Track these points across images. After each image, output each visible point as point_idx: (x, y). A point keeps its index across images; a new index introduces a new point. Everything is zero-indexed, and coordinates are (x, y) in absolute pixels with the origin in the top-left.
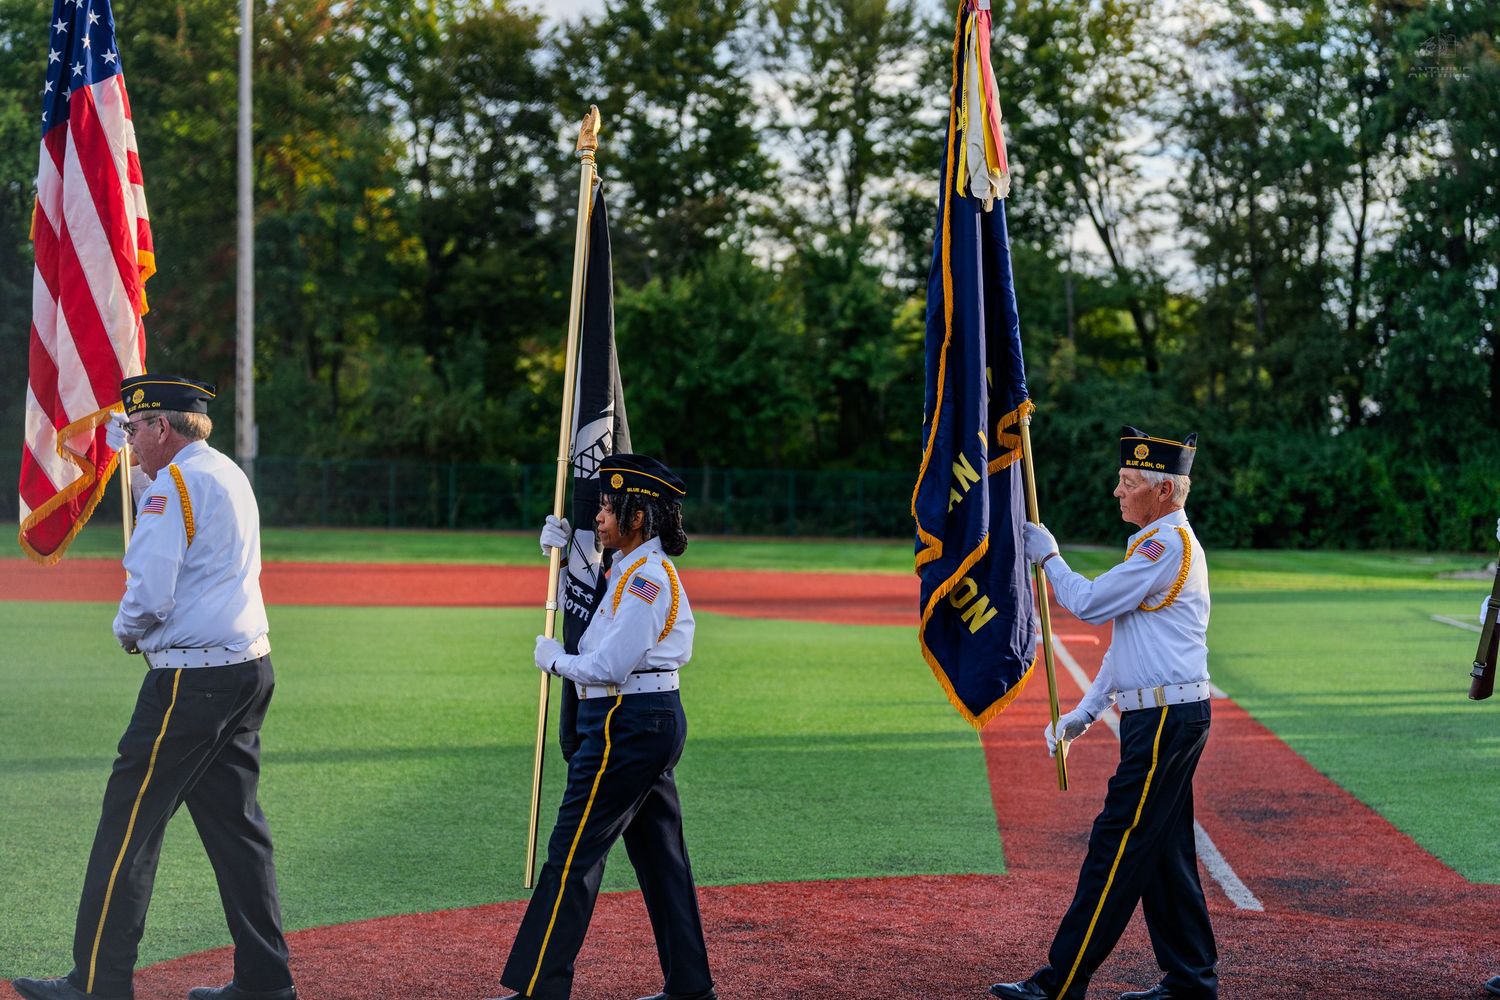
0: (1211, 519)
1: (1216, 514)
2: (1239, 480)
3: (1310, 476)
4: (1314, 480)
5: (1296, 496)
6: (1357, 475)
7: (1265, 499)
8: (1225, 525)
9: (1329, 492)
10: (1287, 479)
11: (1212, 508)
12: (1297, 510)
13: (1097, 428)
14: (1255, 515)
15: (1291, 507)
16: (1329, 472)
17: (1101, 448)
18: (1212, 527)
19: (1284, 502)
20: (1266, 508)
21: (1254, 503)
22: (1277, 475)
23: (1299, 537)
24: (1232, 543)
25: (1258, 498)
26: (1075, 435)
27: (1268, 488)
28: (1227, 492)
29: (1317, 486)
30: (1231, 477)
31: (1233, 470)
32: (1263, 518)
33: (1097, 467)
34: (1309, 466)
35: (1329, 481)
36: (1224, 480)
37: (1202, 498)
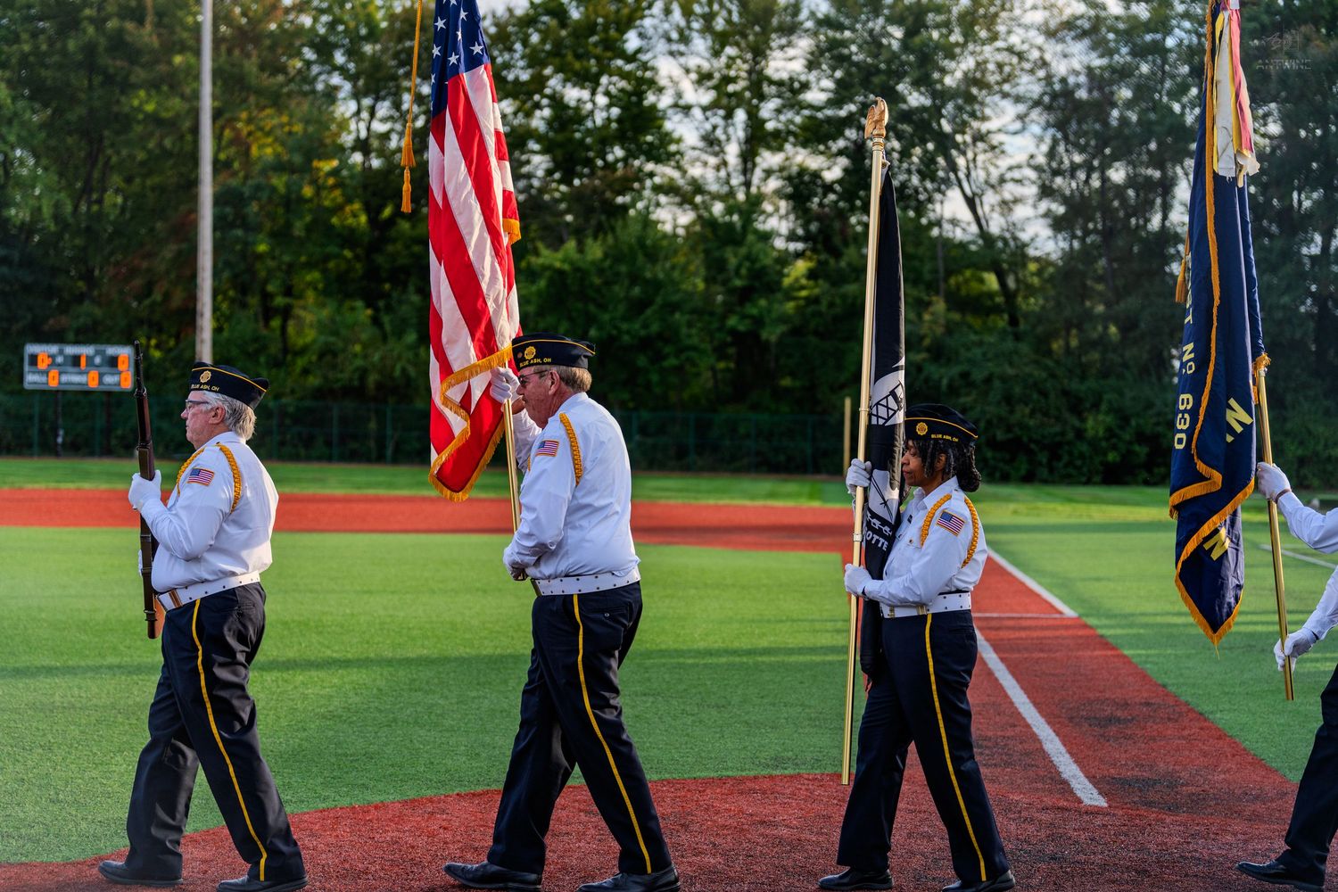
0: (1066, 458)
1: (1070, 453)
2: (1090, 423)
3: (1154, 420)
4: (1158, 424)
5: (1141, 437)
7: (1114, 440)
8: (1079, 463)
10: (1133, 423)
11: (1066, 448)
12: (1142, 451)
13: (965, 376)
14: (1105, 454)
15: (1137, 448)
17: (969, 394)
18: (1067, 465)
19: (1130, 443)
20: (1114, 448)
21: (1104, 444)
22: (1124, 419)
23: (1144, 475)
24: (1084, 479)
25: (1107, 439)
26: (945, 382)
27: (1117, 431)
28: (1080, 434)
29: (1160, 429)
30: (1083, 420)
31: (1086, 414)
32: (1112, 457)
34: (1152, 411)
36: (1077, 423)
37: (1058, 439)
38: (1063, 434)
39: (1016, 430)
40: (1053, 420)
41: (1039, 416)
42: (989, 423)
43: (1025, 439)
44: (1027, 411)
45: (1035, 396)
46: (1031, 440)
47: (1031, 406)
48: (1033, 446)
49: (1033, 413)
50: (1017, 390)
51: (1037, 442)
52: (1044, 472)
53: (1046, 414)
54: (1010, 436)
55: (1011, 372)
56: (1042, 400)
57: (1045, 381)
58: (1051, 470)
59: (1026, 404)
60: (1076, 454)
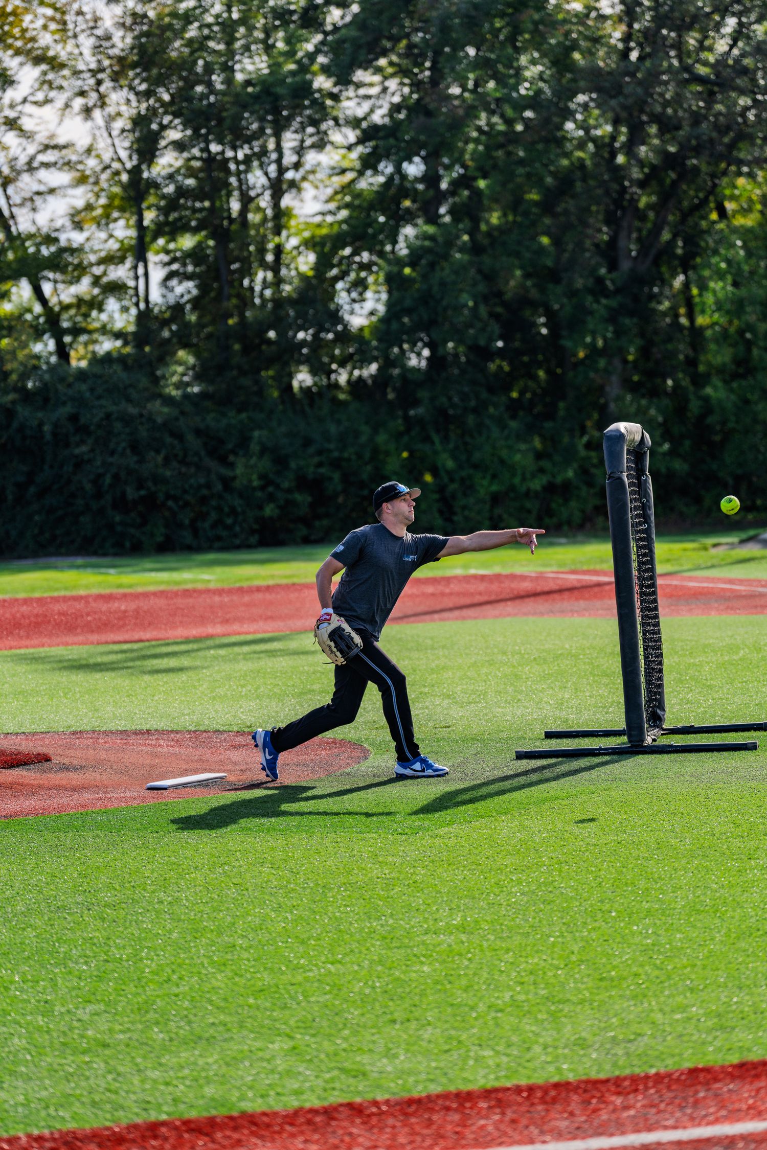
0: (214, 516)
1: (219, 509)
2: (239, 470)
3: (316, 460)
4: (320, 465)
5: (303, 483)
6: (367, 455)
7: (271, 489)
8: (229, 521)
9: (336, 476)
10: (293, 465)
11: (214, 503)
12: (303, 498)
13: (74, 418)
14: (261, 508)
15: (298, 497)
16: (336, 454)
17: (83, 442)
18: (214, 526)
19: (289, 491)
20: (271, 498)
21: (259, 494)
22: (281, 462)
23: (303, 531)
25: (263, 488)
26: (47, 429)
27: (274, 477)
28: (227, 483)
29: (322, 470)
30: (232, 465)
31: (231, 458)
32: (269, 510)
33: (79, 464)
34: (311, 450)
35: (336, 464)
36: (225, 471)
37: (205, 492)
38: (208, 486)
39: (150, 484)
40: (192, 470)
41: (175, 464)
42: (116, 477)
43: (161, 495)
44: (160, 459)
45: (168, 440)
46: (168, 497)
47: (164, 452)
48: (170, 503)
49: (167, 460)
50: (143, 433)
51: (175, 498)
52: (188, 537)
53: (183, 462)
54: (143, 492)
55: (133, 410)
56: (176, 442)
57: (177, 419)
58: (195, 532)
59: (158, 452)
60: (226, 509)
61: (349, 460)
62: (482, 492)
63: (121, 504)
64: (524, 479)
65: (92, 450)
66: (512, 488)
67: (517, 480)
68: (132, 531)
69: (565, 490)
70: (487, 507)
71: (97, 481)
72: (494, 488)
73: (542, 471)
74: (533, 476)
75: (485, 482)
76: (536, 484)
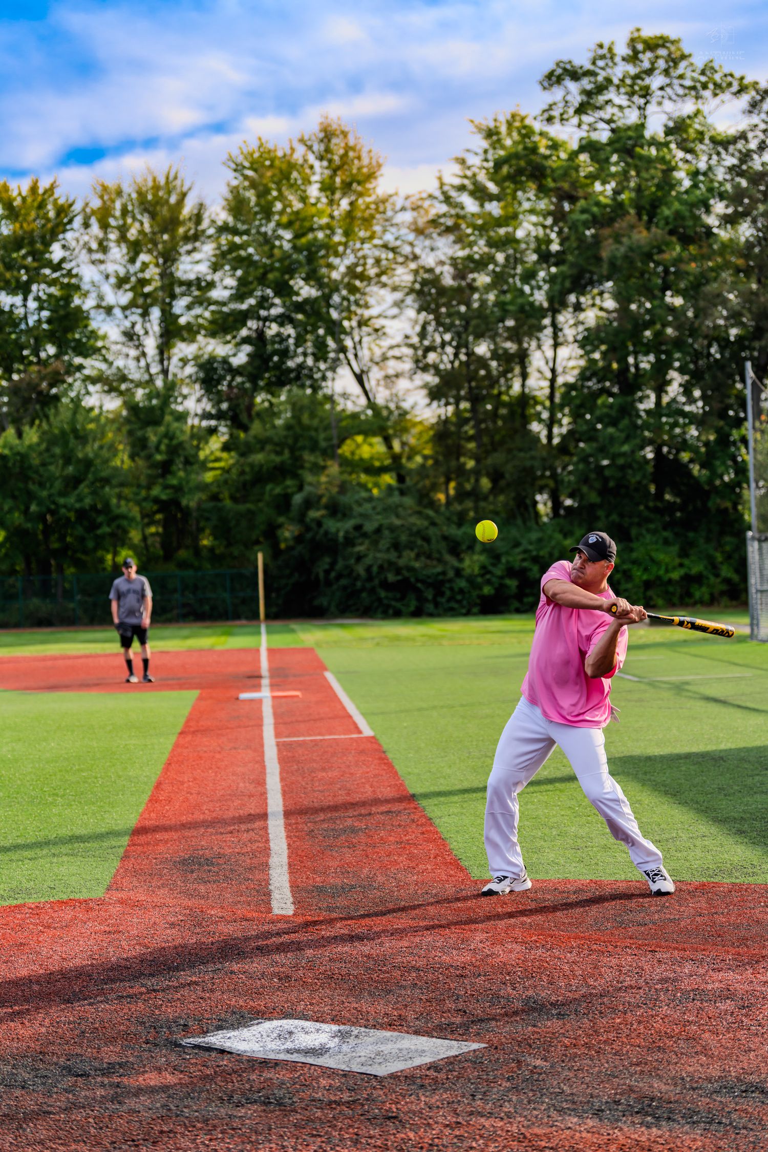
0: (448, 594)
1: (451, 589)
2: (467, 562)
4: (524, 560)
5: (511, 572)
7: (488, 576)
8: (459, 597)
9: (536, 568)
11: (448, 585)
12: (512, 584)
13: (358, 528)
14: (481, 589)
15: (508, 582)
16: (534, 553)
17: (363, 543)
18: (449, 600)
19: (502, 578)
20: (489, 582)
21: (479, 580)
24: (464, 611)
25: (482, 576)
26: (341, 534)
27: (490, 568)
28: (459, 572)
29: (525, 564)
31: (463, 555)
32: (487, 590)
33: (359, 558)
35: (535, 560)
36: (456, 563)
37: (440, 578)
38: (444, 573)
39: (405, 572)
40: (435, 562)
41: (423, 559)
42: (381, 567)
43: (412, 580)
44: (412, 555)
45: (419, 542)
46: (418, 580)
47: (416, 551)
48: (419, 585)
49: (418, 556)
50: (404, 538)
51: (423, 582)
52: (430, 608)
53: (429, 557)
54: (399, 578)
55: (398, 522)
56: (425, 545)
57: (427, 528)
58: (437, 605)
59: (412, 549)
60: (456, 589)
61: (543, 557)
62: (637, 581)
63: (385, 585)
64: (667, 571)
65: (368, 549)
66: (659, 578)
67: (661, 572)
68: (393, 603)
69: (698, 579)
70: (642, 590)
71: (368, 569)
72: (645, 577)
73: (681, 565)
74: (674, 568)
75: (639, 573)
76: (675, 575)
